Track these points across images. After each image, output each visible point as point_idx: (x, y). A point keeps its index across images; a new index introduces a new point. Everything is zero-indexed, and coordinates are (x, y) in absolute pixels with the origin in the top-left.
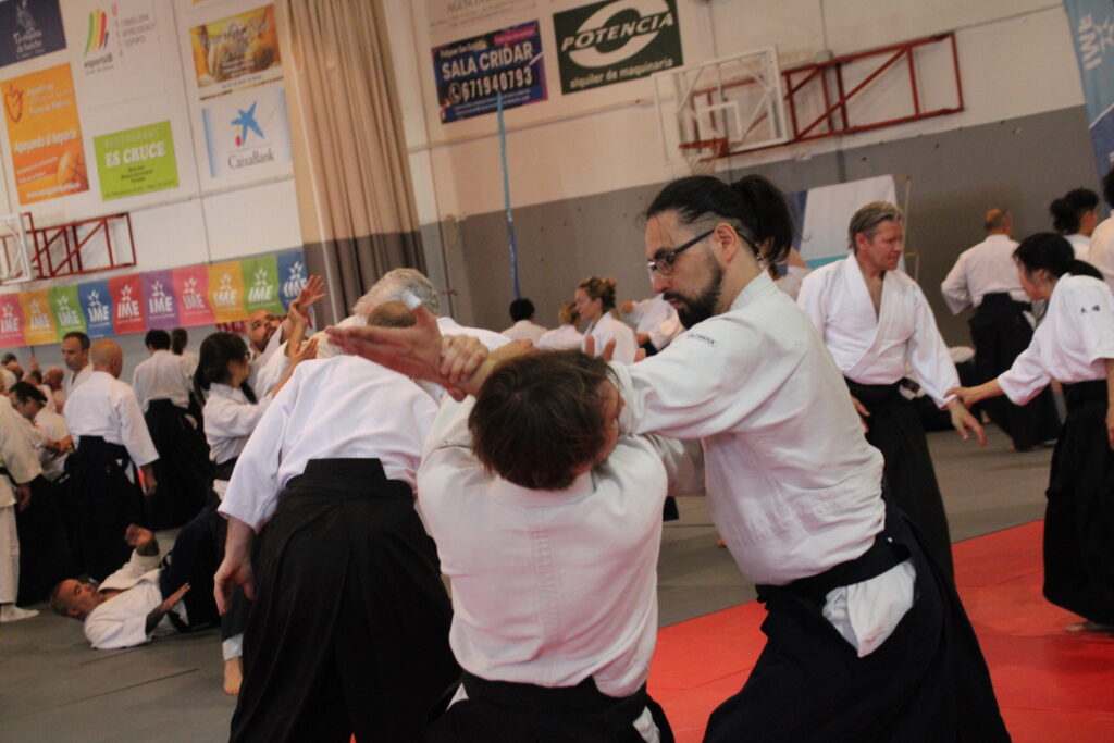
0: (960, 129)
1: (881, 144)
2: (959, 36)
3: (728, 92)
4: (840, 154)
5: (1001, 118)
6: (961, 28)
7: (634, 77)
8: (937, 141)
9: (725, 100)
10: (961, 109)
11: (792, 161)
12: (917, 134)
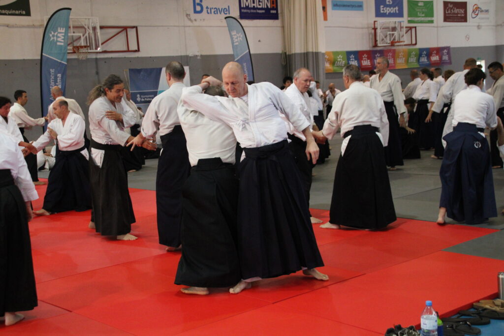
0: (138, 57)
1: (112, 58)
2: (139, 28)
3: (75, 30)
4: (96, 59)
5: (150, 56)
6: (139, 26)
7: (5, 14)
8: (130, 60)
9: (74, 33)
10: (138, 50)
11: (77, 60)
12: (124, 56)
